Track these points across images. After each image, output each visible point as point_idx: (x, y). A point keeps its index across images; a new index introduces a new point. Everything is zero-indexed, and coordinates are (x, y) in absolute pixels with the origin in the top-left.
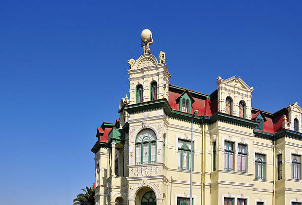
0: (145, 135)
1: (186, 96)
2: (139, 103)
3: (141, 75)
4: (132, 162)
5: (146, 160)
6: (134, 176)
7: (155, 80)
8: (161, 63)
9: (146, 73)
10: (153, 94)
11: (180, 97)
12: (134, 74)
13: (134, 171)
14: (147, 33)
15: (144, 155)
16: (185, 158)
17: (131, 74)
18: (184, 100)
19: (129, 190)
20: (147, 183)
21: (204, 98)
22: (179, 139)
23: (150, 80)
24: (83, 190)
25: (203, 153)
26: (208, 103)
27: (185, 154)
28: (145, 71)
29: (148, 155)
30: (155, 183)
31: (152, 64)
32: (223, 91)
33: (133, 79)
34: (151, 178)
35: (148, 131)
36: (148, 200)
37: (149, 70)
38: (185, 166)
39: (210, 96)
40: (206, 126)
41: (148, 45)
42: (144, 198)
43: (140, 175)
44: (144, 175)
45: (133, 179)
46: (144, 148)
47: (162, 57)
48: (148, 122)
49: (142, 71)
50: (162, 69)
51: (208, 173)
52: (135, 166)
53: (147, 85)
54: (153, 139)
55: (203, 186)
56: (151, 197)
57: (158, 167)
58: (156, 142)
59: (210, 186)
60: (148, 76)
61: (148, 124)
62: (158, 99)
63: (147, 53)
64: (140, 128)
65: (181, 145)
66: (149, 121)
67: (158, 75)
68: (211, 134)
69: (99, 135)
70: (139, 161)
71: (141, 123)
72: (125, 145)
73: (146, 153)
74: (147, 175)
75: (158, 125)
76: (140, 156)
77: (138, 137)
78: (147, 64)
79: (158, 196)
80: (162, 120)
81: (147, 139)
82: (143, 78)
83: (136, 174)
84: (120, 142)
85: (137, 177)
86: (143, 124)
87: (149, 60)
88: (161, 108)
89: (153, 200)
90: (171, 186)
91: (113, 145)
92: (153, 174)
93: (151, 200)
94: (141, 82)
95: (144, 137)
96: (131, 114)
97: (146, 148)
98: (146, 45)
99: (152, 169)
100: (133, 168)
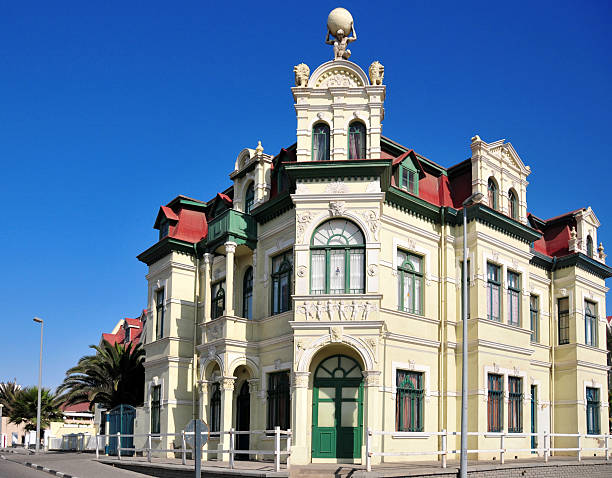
0: (335, 232)
1: (408, 164)
2: (315, 160)
3: (328, 102)
4: (301, 287)
5: (336, 284)
6: (309, 319)
7: (360, 117)
8: (375, 84)
9: (337, 100)
10: (354, 146)
11: (400, 163)
12: (309, 97)
13: (308, 307)
14: (342, 17)
15: (332, 274)
16: (406, 290)
17: (301, 96)
18: (405, 169)
19: (296, 349)
20: (343, 336)
21: (436, 173)
22: (399, 249)
23: (350, 117)
24: (94, 347)
25: (441, 281)
26: (444, 184)
27: (408, 280)
28: (337, 95)
29: (341, 275)
30: (363, 338)
31: (355, 86)
32: (484, 164)
33: (307, 107)
34: (351, 325)
35: (342, 223)
36: (333, 374)
37: (346, 96)
38: (406, 304)
39: (448, 171)
40: (448, 227)
41: (344, 41)
42: (321, 370)
43: (324, 317)
44: (335, 317)
45: (305, 326)
46: (332, 258)
47: (378, 74)
48: (345, 205)
49: (329, 93)
50: (379, 97)
51: (451, 323)
52: (312, 298)
53: (340, 126)
54: (353, 242)
55: (442, 349)
56: (339, 368)
57: (370, 301)
58: (364, 248)
59: (456, 350)
60: (343, 106)
61: (345, 209)
62: (368, 158)
63: (340, 59)
64: (325, 215)
65: (399, 261)
66: (346, 201)
67: (368, 108)
68: (455, 246)
69: (162, 223)
70: (318, 286)
71: (327, 205)
72: (255, 251)
73: (338, 271)
74: (343, 319)
75: (368, 213)
76: (322, 275)
77: (317, 235)
78: (342, 81)
79: (369, 366)
80: (377, 204)
81: (339, 241)
82: (331, 109)
83: (314, 315)
84: (244, 242)
85: (317, 321)
86: (331, 206)
87: (347, 75)
88: (376, 179)
89: (345, 374)
90: (385, 345)
91: (231, 247)
92: (358, 317)
93: (339, 374)
94: (327, 117)
95: (331, 235)
96: (300, 182)
97: (337, 260)
98: (340, 41)
99: (356, 306)
100: (307, 302)
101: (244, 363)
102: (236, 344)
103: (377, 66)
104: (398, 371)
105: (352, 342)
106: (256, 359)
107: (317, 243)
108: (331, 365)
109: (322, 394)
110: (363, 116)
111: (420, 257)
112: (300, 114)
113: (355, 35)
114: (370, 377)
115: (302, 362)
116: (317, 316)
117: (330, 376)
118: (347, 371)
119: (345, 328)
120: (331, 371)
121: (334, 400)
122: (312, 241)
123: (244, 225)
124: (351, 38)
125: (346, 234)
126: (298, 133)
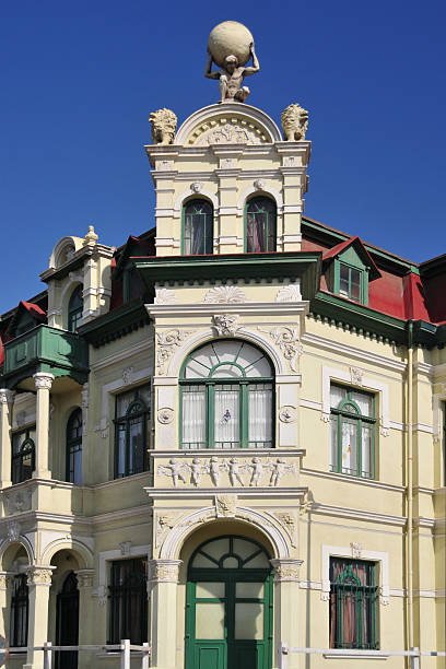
0: (223, 359)
1: (351, 257)
2: (188, 254)
3: (211, 167)
4: (164, 437)
5: (225, 434)
6: (179, 484)
7: (267, 189)
8: (292, 140)
9: (225, 164)
10: (254, 234)
11: (336, 257)
12: (176, 159)
13: (177, 468)
15: (218, 420)
16: (346, 441)
17: (161, 158)
18: (344, 267)
19: (156, 526)
20: (237, 509)
21: (400, 271)
22: (333, 384)
23: (248, 188)
25: (408, 428)
26: (415, 288)
27: (348, 429)
28: (225, 156)
29: (233, 421)
31: (257, 142)
33: (173, 175)
34: (251, 493)
35: (236, 347)
36: (220, 563)
37: (240, 157)
38: (346, 463)
39: (420, 268)
40: (420, 351)
41: (238, 74)
42: (200, 557)
45: (172, 494)
46: (218, 397)
47: (297, 124)
48: (239, 320)
49: (211, 153)
50: (300, 158)
51: (426, 491)
52: (185, 454)
53: (231, 204)
54: (254, 373)
55: (409, 528)
56: (231, 554)
58: (273, 382)
59: (434, 530)
60: (237, 174)
61: (238, 326)
62: (279, 250)
63: (231, 101)
64: (205, 334)
65: (335, 400)
66: (241, 314)
67: (280, 175)
68: (433, 378)
70: (194, 436)
71: (208, 320)
72: (86, 386)
73: (228, 415)
74: (237, 484)
75: (279, 331)
76: (201, 421)
77: (192, 364)
78: (233, 134)
79: (281, 551)
80: (296, 319)
81: (229, 372)
82: (215, 177)
83: (187, 478)
84: (67, 372)
85: (192, 486)
86: (215, 321)
87: (242, 126)
88: (293, 282)
89: (241, 562)
90: (310, 522)
91: (44, 380)
92: (262, 481)
93: (231, 563)
94: (207, 190)
95: (216, 363)
96: (162, 286)
97: (226, 401)
98: (230, 74)
99: (259, 466)
100: (174, 460)
101: (69, 546)
102: (54, 518)
103: (296, 111)
104: (333, 559)
105: (253, 517)
106: (88, 541)
107: (190, 375)
108: (217, 550)
109: (201, 592)
110: (271, 187)
111: (371, 395)
112: (161, 185)
113: (257, 63)
114: (283, 568)
115: (167, 546)
116: (193, 480)
117: (216, 566)
118: (244, 558)
119: (240, 498)
120: (218, 558)
121: (222, 600)
122: (183, 371)
123: (66, 348)
124: (250, 68)
125: (242, 362)
126: (158, 214)
